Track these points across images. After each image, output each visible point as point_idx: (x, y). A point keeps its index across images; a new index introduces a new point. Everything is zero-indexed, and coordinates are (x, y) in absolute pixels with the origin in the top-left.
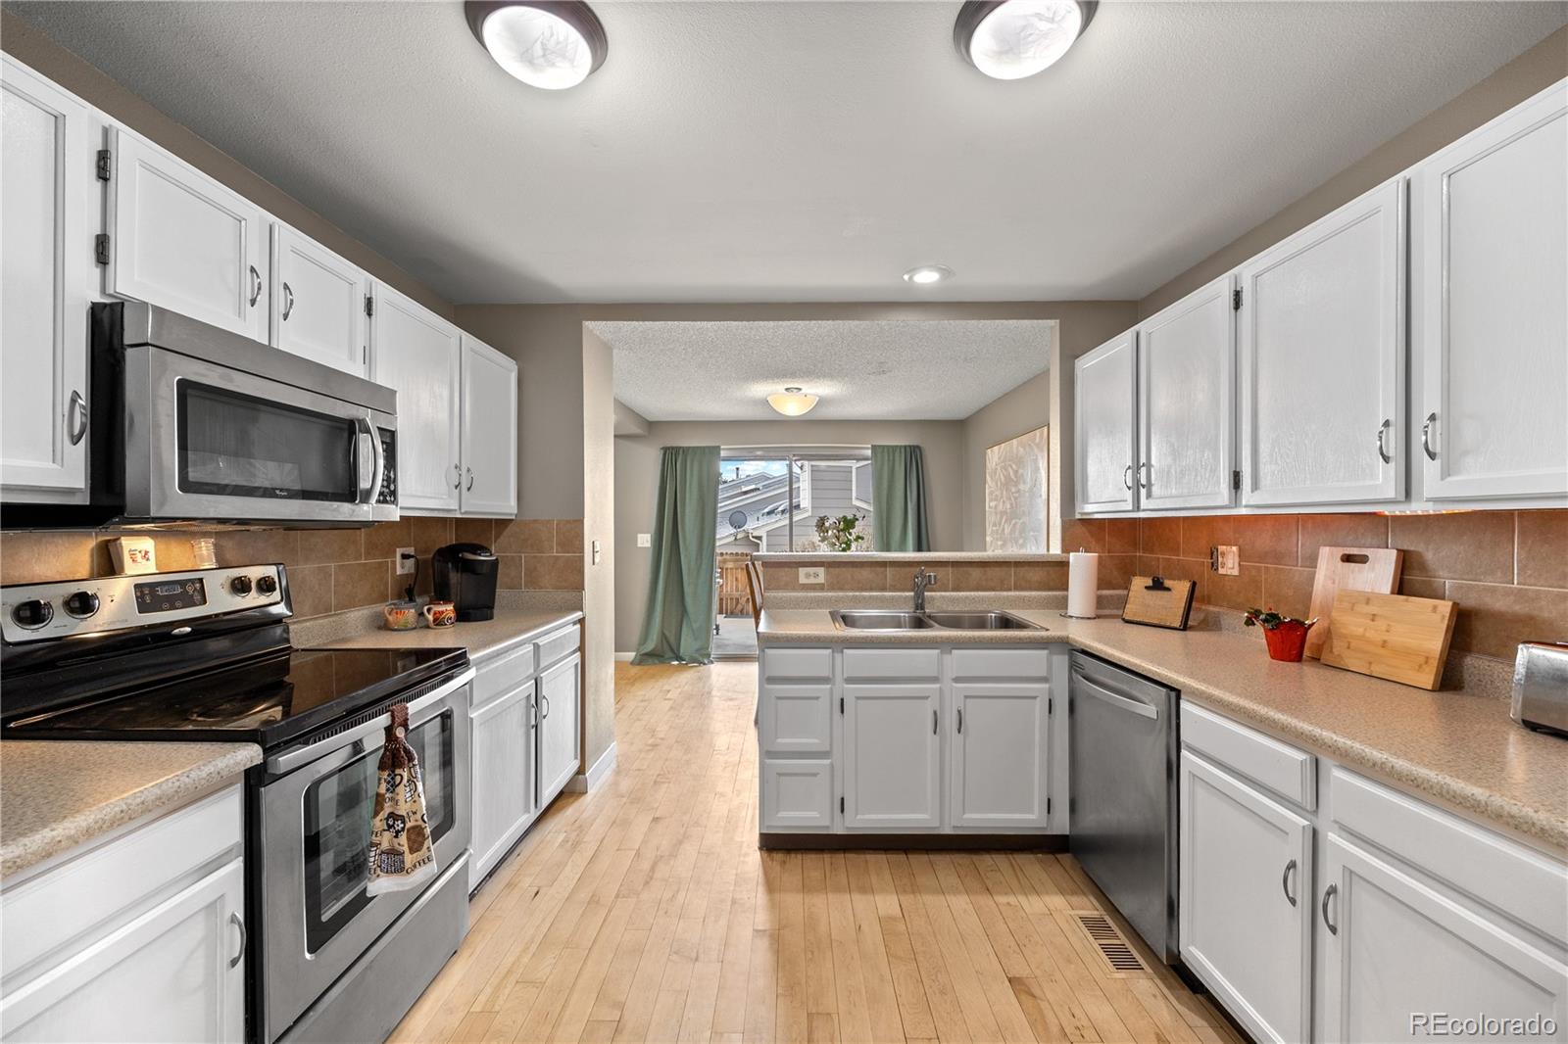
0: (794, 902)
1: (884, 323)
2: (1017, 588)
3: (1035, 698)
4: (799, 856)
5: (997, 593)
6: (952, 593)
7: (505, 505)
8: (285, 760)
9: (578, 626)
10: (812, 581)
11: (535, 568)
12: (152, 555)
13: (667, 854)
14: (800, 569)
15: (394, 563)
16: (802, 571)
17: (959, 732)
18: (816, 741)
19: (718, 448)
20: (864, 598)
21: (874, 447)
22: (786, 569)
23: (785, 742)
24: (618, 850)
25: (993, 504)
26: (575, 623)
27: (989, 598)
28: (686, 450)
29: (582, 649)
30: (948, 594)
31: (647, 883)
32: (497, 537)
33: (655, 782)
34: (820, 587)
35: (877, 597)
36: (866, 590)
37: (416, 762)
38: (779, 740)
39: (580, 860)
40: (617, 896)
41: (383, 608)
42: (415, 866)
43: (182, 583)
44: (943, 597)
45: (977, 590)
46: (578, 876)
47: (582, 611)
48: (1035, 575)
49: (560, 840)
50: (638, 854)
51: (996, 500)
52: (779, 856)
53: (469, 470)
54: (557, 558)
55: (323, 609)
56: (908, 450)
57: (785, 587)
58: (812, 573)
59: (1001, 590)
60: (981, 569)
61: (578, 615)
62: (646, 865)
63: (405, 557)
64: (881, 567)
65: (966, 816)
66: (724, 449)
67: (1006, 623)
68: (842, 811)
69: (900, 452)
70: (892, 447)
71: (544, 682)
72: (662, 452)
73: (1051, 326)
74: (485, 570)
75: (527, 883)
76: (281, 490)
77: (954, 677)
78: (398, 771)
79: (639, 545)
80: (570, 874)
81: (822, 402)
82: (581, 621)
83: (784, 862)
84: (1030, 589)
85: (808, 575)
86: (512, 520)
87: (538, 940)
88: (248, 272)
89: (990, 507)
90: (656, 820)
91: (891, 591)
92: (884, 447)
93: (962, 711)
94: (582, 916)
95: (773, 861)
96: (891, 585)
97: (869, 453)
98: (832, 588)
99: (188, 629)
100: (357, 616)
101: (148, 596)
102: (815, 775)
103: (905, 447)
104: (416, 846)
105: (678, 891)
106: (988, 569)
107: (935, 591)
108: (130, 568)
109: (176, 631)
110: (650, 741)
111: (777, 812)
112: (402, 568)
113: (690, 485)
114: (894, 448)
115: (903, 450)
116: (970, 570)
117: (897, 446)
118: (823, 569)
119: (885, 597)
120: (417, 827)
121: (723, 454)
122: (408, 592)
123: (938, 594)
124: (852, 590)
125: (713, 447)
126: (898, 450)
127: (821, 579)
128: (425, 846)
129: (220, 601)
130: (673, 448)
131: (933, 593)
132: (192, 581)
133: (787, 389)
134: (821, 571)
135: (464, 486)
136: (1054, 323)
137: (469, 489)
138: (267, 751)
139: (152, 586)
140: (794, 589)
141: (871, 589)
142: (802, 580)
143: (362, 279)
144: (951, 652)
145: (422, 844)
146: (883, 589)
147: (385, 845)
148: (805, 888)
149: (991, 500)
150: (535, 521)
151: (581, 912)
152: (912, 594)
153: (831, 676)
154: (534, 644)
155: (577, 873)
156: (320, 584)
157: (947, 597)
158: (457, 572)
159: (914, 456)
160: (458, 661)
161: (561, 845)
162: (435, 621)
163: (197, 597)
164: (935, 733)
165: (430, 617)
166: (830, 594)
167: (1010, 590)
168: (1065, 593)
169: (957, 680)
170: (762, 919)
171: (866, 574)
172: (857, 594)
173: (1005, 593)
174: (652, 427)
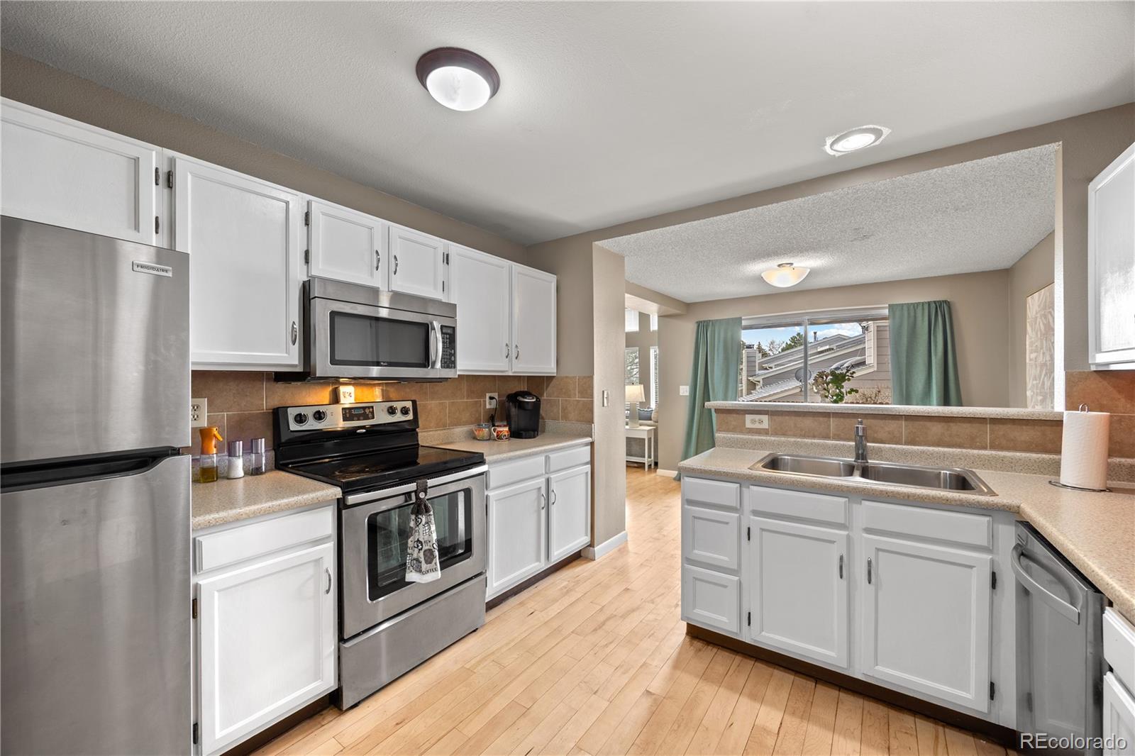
0: (689, 682)
1: (830, 194)
2: (993, 447)
3: (971, 567)
4: (715, 650)
5: (964, 450)
6: (904, 447)
7: (547, 367)
8: (351, 499)
9: (589, 447)
10: (757, 426)
11: (566, 407)
12: (353, 395)
13: (620, 615)
14: (747, 415)
15: (485, 401)
16: (748, 418)
17: (870, 583)
18: (726, 558)
19: (740, 319)
20: (806, 444)
21: (891, 307)
22: (735, 415)
23: (699, 553)
24: (591, 602)
25: (1033, 356)
26: (586, 445)
27: (953, 455)
28: (714, 322)
29: (592, 462)
30: (899, 446)
31: (595, 630)
32: (547, 387)
33: (642, 564)
34: (765, 432)
35: (819, 445)
36: (808, 437)
37: (432, 513)
38: (696, 551)
39: (567, 601)
40: (572, 632)
41: (473, 427)
42: (428, 571)
43: (364, 408)
44: (894, 449)
45: (938, 445)
46: (559, 611)
47: (591, 437)
48: (1025, 435)
49: (563, 585)
50: (601, 610)
51: (1036, 351)
52: (698, 644)
53: (517, 346)
54: (578, 401)
55: (443, 426)
56: (933, 306)
57: (734, 430)
58: (757, 420)
59: (971, 447)
60: (943, 424)
61: (589, 440)
62: (602, 618)
63: (491, 398)
64: (825, 417)
65: (879, 668)
66: (744, 319)
67: (962, 483)
68: (749, 624)
69: (923, 309)
70: (913, 304)
71: (552, 481)
72: (696, 326)
73: (1053, 150)
74: (530, 407)
75: (531, 605)
76: (384, 362)
77: (864, 527)
78: (420, 516)
79: (681, 394)
80: (555, 609)
81: (813, 273)
82: (592, 444)
83: (700, 650)
84: (1015, 449)
85: (753, 421)
86: (554, 377)
87: (516, 641)
88: (375, 254)
89: (1031, 360)
90: (627, 590)
91: (834, 439)
92: (902, 305)
93: (873, 562)
94: (547, 636)
95: (691, 646)
96: (834, 435)
97: (886, 312)
98: (775, 434)
99: (364, 431)
100: (460, 430)
101: (349, 414)
102: (725, 587)
103: (929, 303)
104: (429, 560)
105: (611, 643)
106: (952, 424)
107: (885, 443)
108: (342, 400)
109: (358, 431)
110: (656, 535)
111: (694, 609)
112: (490, 405)
113: (718, 350)
114: (915, 306)
115: (926, 307)
116: (929, 424)
117: (918, 304)
118: (767, 416)
119: (827, 445)
120: (430, 550)
121: (744, 323)
122: (492, 419)
123: (887, 446)
124: (795, 436)
125: (736, 319)
126: (920, 307)
127: (765, 425)
128: (434, 562)
129: (382, 418)
130: (704, 321)
131: (882, 445)
132: (369, 407)
133: (779, 266)
134: (765, 418)
135: (514, 356)
136: (1057, 147)
137: (516, 358)
138: (345, 493)
139: (350, 409)
140: (741, 432)
141: (814, 437)
142: (749, 425)
143: (441, 244)
144: (861, 503)
145: (432, 560)
146: (827, 437)
147: (415, 556)
148: (705, 676)
149: (1031, 353)
150: (567, 377)
151: (548, 633)
152: (853, 443)
153: (739, 507)
154: (546, 457)
155: (559, 609)
156: (440, 412)
157: (898, 450)
158: (515, 407)
159: (942, 312)
160: (478, 460)
161: (561, 589)
162: (497, 436)
163: (370, 415)
164: (841, 577)
165: (495, 434)
166: (773, 438)
167: (985, 448)
168: (1059, 456)
169: (868, 531)
170: (656, 685)
171: (808, 423)
172: (799, 440)
173: (976, 452)
174: (689, 307)
